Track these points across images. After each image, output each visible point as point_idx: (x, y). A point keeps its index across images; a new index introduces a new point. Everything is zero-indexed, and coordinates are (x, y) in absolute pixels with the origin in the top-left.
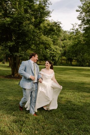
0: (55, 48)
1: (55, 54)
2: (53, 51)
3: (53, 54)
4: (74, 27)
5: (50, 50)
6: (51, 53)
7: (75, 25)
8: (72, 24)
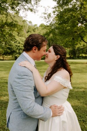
0: (21, 40)
1: (21, 46)
2: (19, 43)
3: (19, 46)
4: (46, 11)
5: (15, 42)
6: (16, 46)
7: (48, 8)
8: (44, 7)
